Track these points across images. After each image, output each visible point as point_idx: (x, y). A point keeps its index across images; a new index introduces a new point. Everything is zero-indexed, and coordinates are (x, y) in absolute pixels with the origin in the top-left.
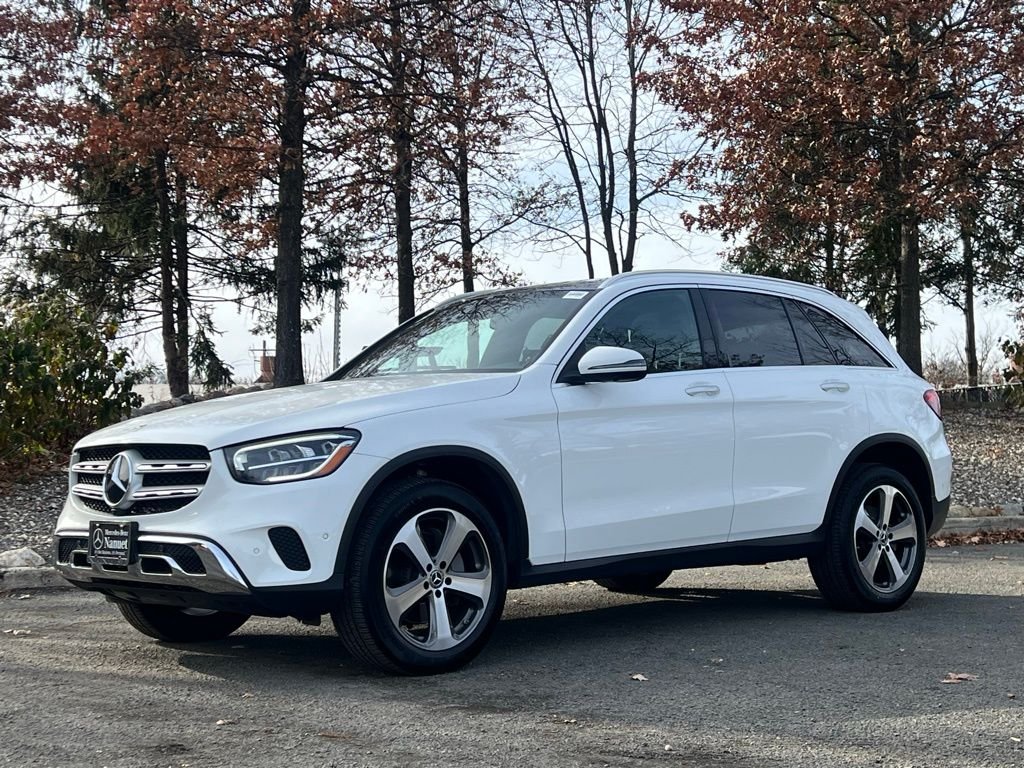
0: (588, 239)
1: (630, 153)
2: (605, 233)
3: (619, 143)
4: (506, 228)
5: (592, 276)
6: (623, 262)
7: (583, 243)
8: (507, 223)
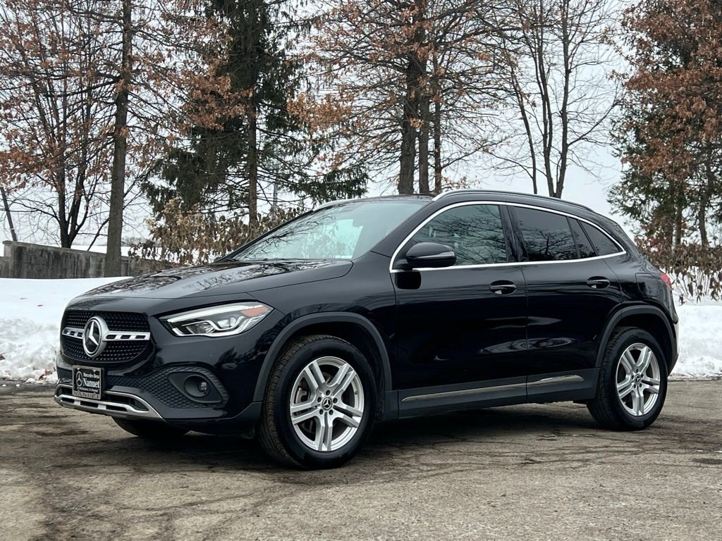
0: (534, 168)
1: (563, 114)
2: (545, 165)
3: (555, 107)
4: (466, 158)
5: (535, 192)
6: (557, 183)
7: (531, 171)
8: (467, 155)
